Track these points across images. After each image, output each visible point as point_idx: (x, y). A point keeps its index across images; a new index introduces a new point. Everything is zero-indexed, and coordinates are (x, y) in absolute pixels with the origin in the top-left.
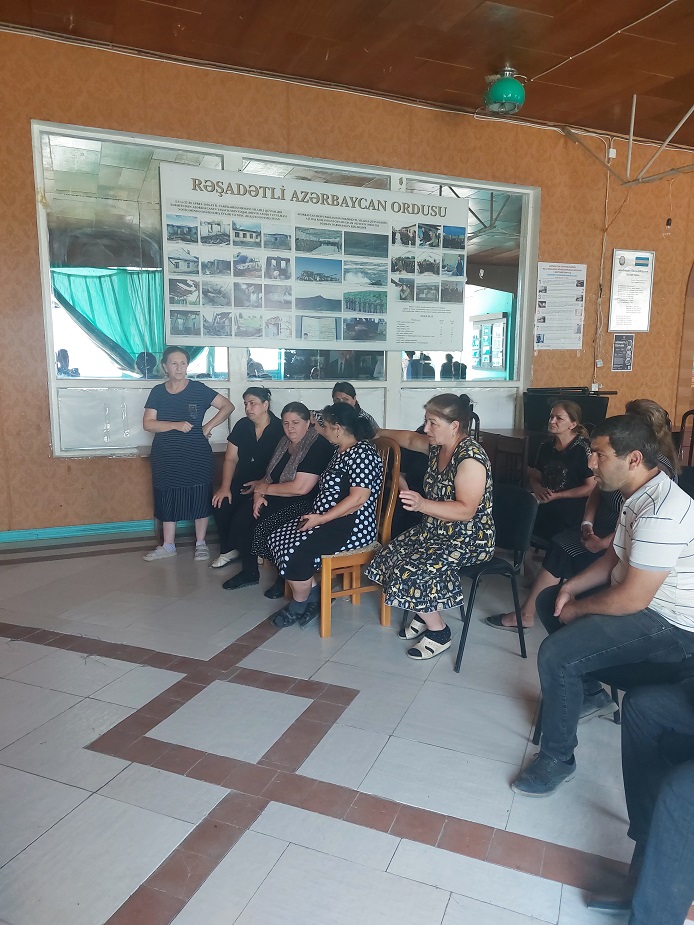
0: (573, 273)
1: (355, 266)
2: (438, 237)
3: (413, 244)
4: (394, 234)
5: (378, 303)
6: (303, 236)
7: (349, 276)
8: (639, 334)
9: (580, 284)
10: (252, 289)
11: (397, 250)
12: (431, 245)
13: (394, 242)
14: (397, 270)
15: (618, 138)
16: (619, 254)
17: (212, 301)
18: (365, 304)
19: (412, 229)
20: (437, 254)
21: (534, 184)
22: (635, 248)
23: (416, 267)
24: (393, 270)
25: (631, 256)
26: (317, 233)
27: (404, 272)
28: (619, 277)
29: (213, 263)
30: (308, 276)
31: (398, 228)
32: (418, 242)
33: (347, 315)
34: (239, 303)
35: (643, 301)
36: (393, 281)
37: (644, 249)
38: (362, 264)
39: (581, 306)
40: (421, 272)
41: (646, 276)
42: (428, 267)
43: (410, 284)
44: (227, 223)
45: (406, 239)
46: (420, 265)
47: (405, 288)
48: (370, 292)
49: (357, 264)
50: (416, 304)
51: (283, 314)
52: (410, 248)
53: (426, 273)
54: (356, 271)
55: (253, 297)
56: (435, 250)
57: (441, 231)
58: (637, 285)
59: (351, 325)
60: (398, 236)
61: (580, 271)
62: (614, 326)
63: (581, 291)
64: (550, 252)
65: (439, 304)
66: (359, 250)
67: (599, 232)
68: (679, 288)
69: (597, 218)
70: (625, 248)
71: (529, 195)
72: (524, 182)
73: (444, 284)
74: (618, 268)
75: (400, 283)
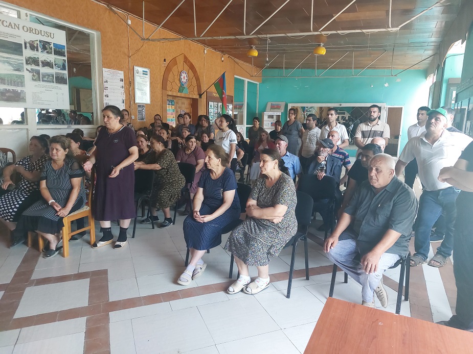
0: (119, 75)
2: (51, 49)
3: (37, 50)
4: (25, 44)
5: (20, 82)
8: (146, 104)
9: (122, 80)
11: (28, 53)
12: (47, 52)
13: (26, 48)
14: (29, 64)
15: (131, 15)
16: (136, 68)
18: (11, 81)
19: (36, 42)
20: (51, 58)
21: (97, 29)
22: (142, 66)
23: (40, 63)
24: (27, 63)
27: (33, 65)
28: (138, 79)
31: (28, 41)
32: (40, 49)
35: (147, 89)
36: (27, 70)
37: (145, 67)
39: (122, 90)
40: (43, 66)
41: (147, 79)
42: (47, 64)
43: (38, 72)
45: (33, 47)
46: (42, 62)
47: (35, 74)
48: (14, 74)
49: (4, 58)
50: (41, 83)
52: (35, 52)
53: (46, 67)
54: (4, 62)
56: (50, 55)
57: (52, 46)
58: (145, 83)
60: (28, 45)
61: (121, 74)
62: (137, 101)
63: (122, 84)
64: (107, 64)
65: (55, 84)
66: (5, 50)
67: (127, 57)
68: (160, 86)
69: (126, 51)
70: (138, 66)
71: (94, 34)
72: (92, 28)
73: (57, 74)
74: (136, 74)
75: (32, 71)
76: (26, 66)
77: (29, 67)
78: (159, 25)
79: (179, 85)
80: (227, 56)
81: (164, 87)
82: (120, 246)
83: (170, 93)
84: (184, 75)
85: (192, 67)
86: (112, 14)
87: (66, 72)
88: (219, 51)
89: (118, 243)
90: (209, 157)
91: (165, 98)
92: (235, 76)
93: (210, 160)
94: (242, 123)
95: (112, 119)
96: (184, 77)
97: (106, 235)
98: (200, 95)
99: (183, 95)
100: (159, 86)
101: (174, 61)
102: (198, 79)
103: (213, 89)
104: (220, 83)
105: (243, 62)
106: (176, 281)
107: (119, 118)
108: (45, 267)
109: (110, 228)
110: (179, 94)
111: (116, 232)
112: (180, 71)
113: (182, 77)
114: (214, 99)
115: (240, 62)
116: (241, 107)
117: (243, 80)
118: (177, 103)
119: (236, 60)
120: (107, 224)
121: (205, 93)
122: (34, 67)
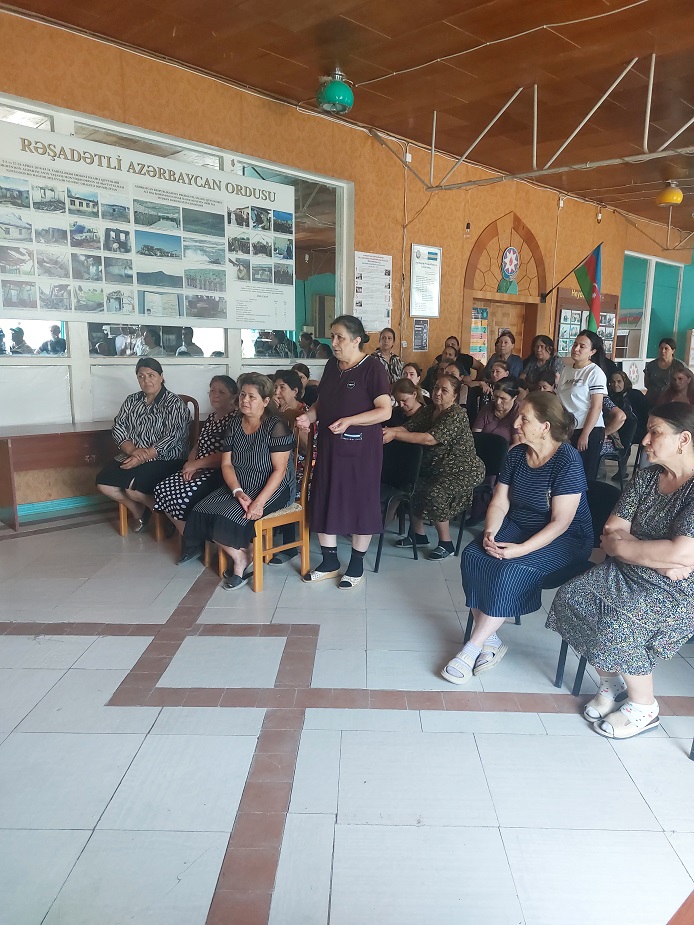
0: (382, 263)
1: (195, 244)
2: (269, 221)
3: (248, 225)
4: (229, 214)
5: (217, 281)
6: (141, 209)
7: (189, 252)
8: (431, 318)
9: (388, 273)
10: (91, 260)
11: (233, 231)
12: (263, 228)
13: (229, 222)
14: (234, 250)
15: (413, 144)
16: (416, 248)
17: (49, 272)
18: (205, 281)
19: (246, 211)
20: (269, 237)
21: (349, 178)
22: (427, 244)
23: (251, 248)
24: (230, 250)
25: (424, 250)
26: (154, 207)
27: (240, 252)
28: (417, 269)
29: (47, 231)
30: (148, 251)
31: (232, 209)
32: (251, 224)
33: (189, 292)
34: (78, 275)
35: (435, 289)
36: (231, 261)
37: (434, 245)
38: (201, 241)
39: (388, 292)
40: (256, 254)
41: (436, 268)
42: (262, 249)
43: (247, 264)
44: (61, 189)
45: (241, 221)
46: (254, 246)
47: (242, 268)
48: (210, 270)
49: (196, 241)
50: (252, 284)
51: (124, 288)
52: (244, 229)
53: (260, 255)
54: (196, 249)
55: (93, 270)
56: (267, 233)
57: (271, 215)
58: (430, 277)
59: (193, 303)
60: (233, 216)
61: (387, 262)
62: (414, 312)
63: (388, 279)
64: (363, 244)
65: (273, 285)
66: (198, 228)
67: (400, 227)
68: (460, 280)
69: (399, 215)
70: (420, 243)
71: (344, 188)
72: (340, 176)
73: (277, 266)
74: (415, 260)
75: (237, 263)
76: (229, 255)
77: (234, 256)
78: (462, 156)
79: (499, 278)
80: (610, 209)
81: (468, 282)
82: (348, 584)
83: (480, 295)
84: (511, 256)
85: (529, 239)
86: (377, 144)
87: (292, 262)
88: (593, 200)
89: (346, 578)
90: (523, 419)
91: (469, 304)
92: (627, 252)
93: (524, 423)
94: (636, 354)
95: (345, 342)
96: (511, 261)
97: (328, 561)
98: (543, 297)
99: (505, 297)
100: (458, 283)
101: (492, 230)
102: (540, 263)
103: (572, 283)
104: (589, 269)
105: (646, 221)
106: (439, 670)
107: (359, 339)
108: (225, 604)
109: (335, 549)
110: (498, 296)
111: (345, 558)
112: (503, 247)
113: (507, 261)
114: (572, 304)
115: (640, 221)
116: (636, 319)
117: (646, 261)
118: (494, 314)
119: (632, 216)
120: (330, 541)
121: (555, 291)
122: (241, 256)
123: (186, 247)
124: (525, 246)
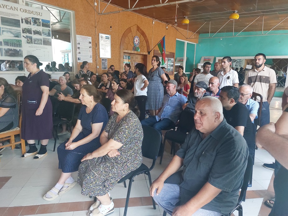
1: (7, 30)
2: (40, 23)
4: (22, 20)
5: (19, 44)
7: (4, 33)
8: (108, 59)
9: (90, 43)
11: (24, 26)
12: (37, 25)
13: (22, 22)
16: (101, 35)
18: (12, 44)
19: (29, 19)
20: (40, 29)
21: (72, 9)
22: (105, 33)
23: (32, 32)
24: (23, 32)
25: (104, 36)
28: (102, 42)
32: (32, 23)
33: (5, 47)
35: (109, 49)
36: (23, 36)
37: (108, 34)
38: (9, 29)
40: (35, 34)
41: (109, 42)
42: (37, 33)
43: (31, 38)
45: (27, 22)
46: (34, 32)
47: (29, 39)
52: (29, 25)
53: (37, 35)
54: (8, 32)
56: (39, 27)
57: (41, 21)
58: (107, 45)
59: (7, 51)
60: (24, 21)
61: (90, 39)
62: (101, 56)
63: (91, 45)
64: (79, 32)
65: (43, 46)
66: (8, 24)
67: (94, 27)
69: (93, 23)
70: (102, 33)
71: (71, 13)
72: (69, 9)
74: (100, 39)
76: (22, 34)
77: (25, 35)
79: (133, 46)
80: (171, 25)
83: (126, 51)
84: (136, 39)
85: (143, 34)
88: (164, 22)
90: (83, 95)
91: (122, 54)
92: (177, 39)
93: (83, 97)
97: (32, 149)
98: (149, 53)
100: (118, 46)
102: (147, 42)
110: (133, 52)
113: (135, 40)
116: (182, 61)
118: (132, 58)
121: (153, 51)
122: (28, 35)
123: (3, 31)
124: (142, 36)
